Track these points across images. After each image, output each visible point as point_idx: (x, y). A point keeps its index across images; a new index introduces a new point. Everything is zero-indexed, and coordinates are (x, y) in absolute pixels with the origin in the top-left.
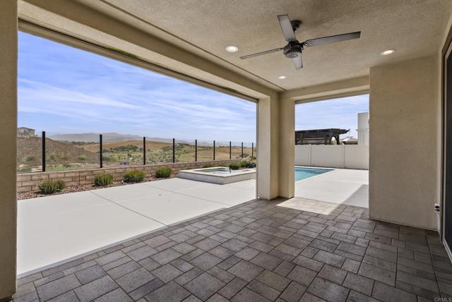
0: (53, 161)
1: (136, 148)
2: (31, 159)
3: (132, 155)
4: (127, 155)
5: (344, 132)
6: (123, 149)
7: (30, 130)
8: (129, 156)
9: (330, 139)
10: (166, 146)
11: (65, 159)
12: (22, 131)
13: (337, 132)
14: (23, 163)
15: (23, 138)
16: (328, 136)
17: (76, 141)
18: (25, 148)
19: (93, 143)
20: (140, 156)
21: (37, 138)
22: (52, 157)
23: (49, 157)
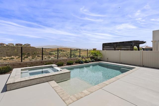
0: (35, 54)
1: (62, 50)
2: (28, 54)
5: (143, 42)
7: (29, 44)
9: (133, 47)
11: (38, 54)
13: (138, 43)
15: (27, 47)
16: (131, 45)
18: (27, 50)
19: (49, 49)
20: (63, 53)
21: (31, 47)
22: (35, 53)
23: (34, 53)
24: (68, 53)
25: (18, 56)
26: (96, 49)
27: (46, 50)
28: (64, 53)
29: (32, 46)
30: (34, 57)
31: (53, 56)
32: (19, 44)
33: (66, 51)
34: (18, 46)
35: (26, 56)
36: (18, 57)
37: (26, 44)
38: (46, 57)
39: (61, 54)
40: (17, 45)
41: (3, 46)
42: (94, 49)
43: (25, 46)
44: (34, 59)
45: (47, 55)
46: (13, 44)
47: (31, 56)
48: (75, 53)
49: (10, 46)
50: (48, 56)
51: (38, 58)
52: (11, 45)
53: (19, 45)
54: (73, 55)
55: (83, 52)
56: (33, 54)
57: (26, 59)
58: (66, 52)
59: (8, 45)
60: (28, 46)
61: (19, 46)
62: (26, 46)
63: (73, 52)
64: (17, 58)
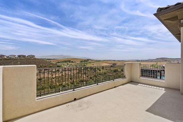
1: (71, 61)
3: (69, 64)
6: (65, 61)
10: (82, 60)
18: (32, 63)
19: (55, 59)
22: (41, 66)
24: (78, 64)
27: (51, 61)
28: (73, 64)
29: (36, 57)
30: (41, 71)
34: (21, 58)
37: (30, 56)
39: (70, 66)
40: (19, 56)
41: (3, 58)
46: (15, 56)
48: (86, 64)
49: (11, 58)
52: (12, 56)
55: (95, 63)
58: (75, 63)
59: (10, 57)
60: (32, 57)
63: (83, 63)
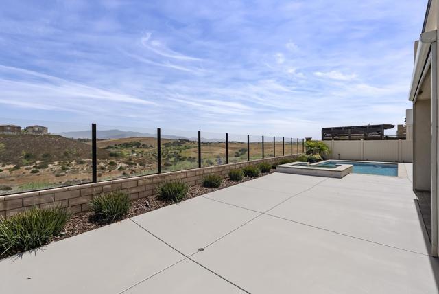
0: (66, 158)
1: (140, 144)
2: (45, 156)
3: (136, 151)
4: (130, 151)
6: (127, 145)
8: (133, 151)
10: (168, 142)
11: (78, 155)
12: (37, 129)
14: (39, 159)
17: (81, 138)
18: (40, 145)
20: (143, 152)
21: (50, 136)
22: (66, 154)
23: (62, 154)
25: (13, 164)
26: (310, 138)
29: (51, 131)
30: (68, 165)
31: (122, 160)
32: (9, 126)
33: (151, 146)
34: (6, 133)
35: (38, 162)
36: (12, 166)
37: (32, 127)
38: (102, 165)
39: (140, 155)
42: (309, 139)
43: (31, 133)
44: (68, 169)
45: (104, 159)
47: (56, 163)
48: (178, 152)
50: (109, 161)
51: (79, 166)
53: (9, 128)
54: (173, 156)
56: (60, 157)
57: (41, 171)
58: (150, 149)
60: (39, 131)
61: (11, 133)
62: (34, 131)
63: (171, 149)
64: (10, 170)
